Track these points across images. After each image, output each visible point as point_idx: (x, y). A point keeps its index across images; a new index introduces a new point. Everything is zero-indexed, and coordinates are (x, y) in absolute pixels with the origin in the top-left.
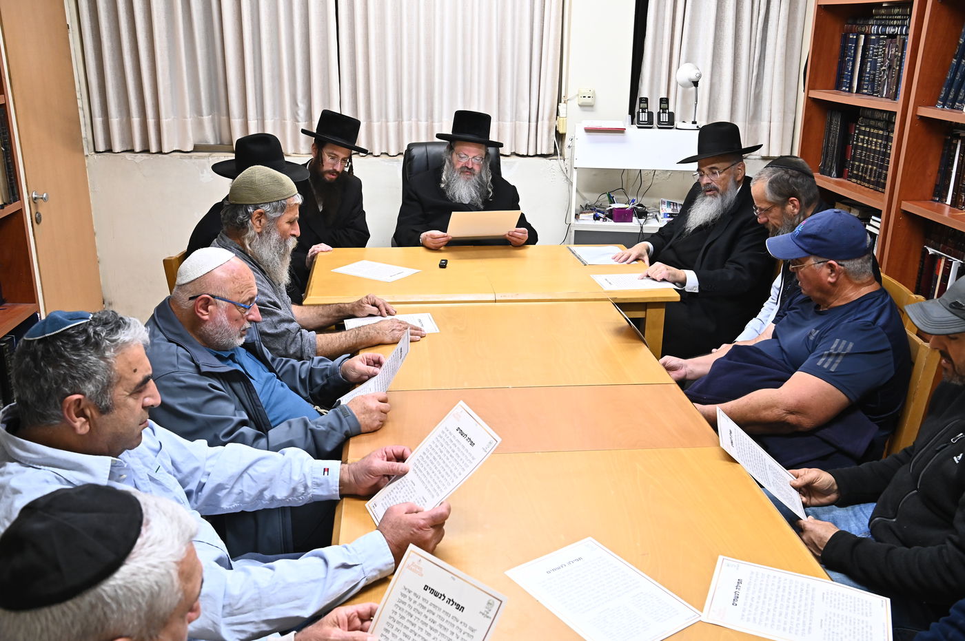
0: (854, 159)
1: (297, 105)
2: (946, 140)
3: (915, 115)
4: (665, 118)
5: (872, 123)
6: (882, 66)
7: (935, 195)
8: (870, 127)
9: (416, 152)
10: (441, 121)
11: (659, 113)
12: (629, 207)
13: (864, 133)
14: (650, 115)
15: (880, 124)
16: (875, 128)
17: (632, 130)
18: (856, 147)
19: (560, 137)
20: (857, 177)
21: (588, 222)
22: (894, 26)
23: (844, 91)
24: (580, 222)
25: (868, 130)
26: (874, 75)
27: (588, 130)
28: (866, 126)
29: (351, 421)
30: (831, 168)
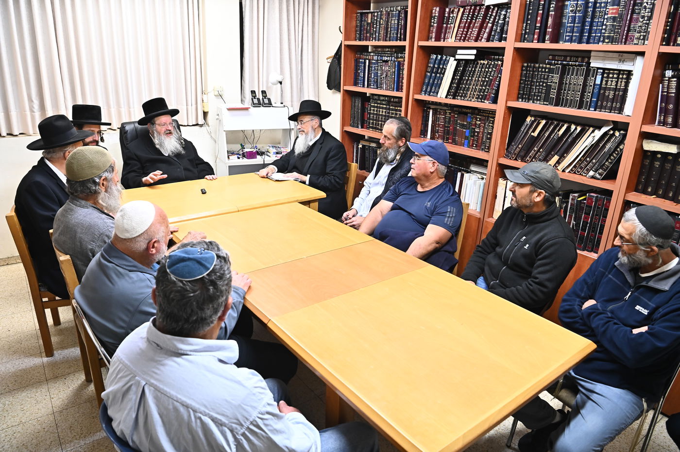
0: (369, 119)
2: (424, 110)
3: (413, 99)
4: (266, 101)
5: (379, 102)
6: (382, 75)
7: (421, 135)
8: (378, 104)
9: (128, 128)
11: (263, 99)
12: (255, 150)
13: (374, 107)
14: (258, 99)
15: (383, 102)
16: (380, 104)
17: (252, 108)
18: (370, 114)
19: (205, 114)
20: (372, 128)
21: (235, 161)
22: (387, 57)
23: (360, 86)
24: (230, 161)
25: (376, 105)
26: (377, 79)
27: (229, 109)
28: (374, 103)
30: (358, 124)
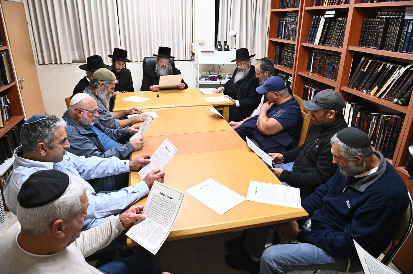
0: (283, 59)
1: (106, 46)
2: (310, 53)
3: (301, 45)
4: (226, 47)
5: (288, 48)
6: (290, 31)
7: (307, 70)
8: (288, 49)
9: (147, 60)
10: (154, 50)
11: (224, 46)
12: (216, 76)
13: (286, 51)
14: (221, 46)
15: (291, 48)
16: (289, 49)
17: (216, 51)
18: (284, 56)
19: (193, 54)
20: (284, 65)
21: (203, 81)
22: (294, 18)
23: (280, 38)
24: (201, 81)
25: (287, 50)
26: (288, 33)
27: (202, 52)
28: (287, 49)
29: (132, 148)
30: (277, 62)
